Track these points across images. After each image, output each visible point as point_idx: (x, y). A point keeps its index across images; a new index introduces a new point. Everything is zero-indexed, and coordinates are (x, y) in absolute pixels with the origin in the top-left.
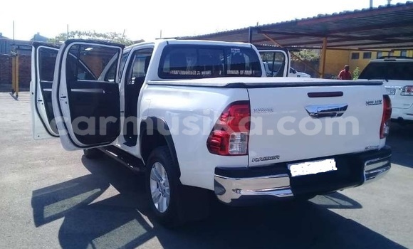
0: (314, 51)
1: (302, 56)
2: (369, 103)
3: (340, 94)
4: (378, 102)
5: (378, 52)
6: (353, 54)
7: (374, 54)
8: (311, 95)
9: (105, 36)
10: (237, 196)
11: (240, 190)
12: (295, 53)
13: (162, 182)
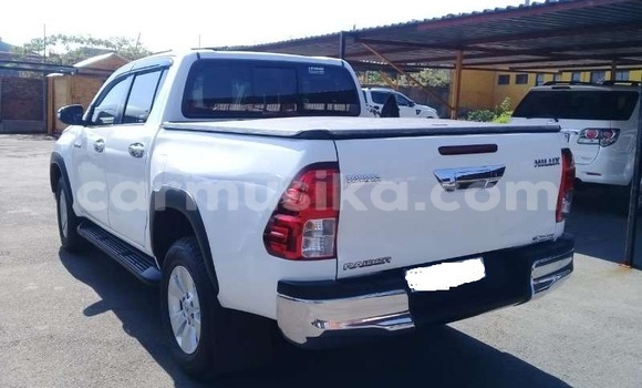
0: (441, 72)
1: (423, 80)
2: (539, 163)
3: (492, 148)
4: (554, 162)
5: (538, 73)
6: (500, 76)
7: (532, 77)
8: (445, 151)
9: (108, 44)
10: (317, 332)
11: (322, 322)
12: (413, 75)
13: (188, 301)
